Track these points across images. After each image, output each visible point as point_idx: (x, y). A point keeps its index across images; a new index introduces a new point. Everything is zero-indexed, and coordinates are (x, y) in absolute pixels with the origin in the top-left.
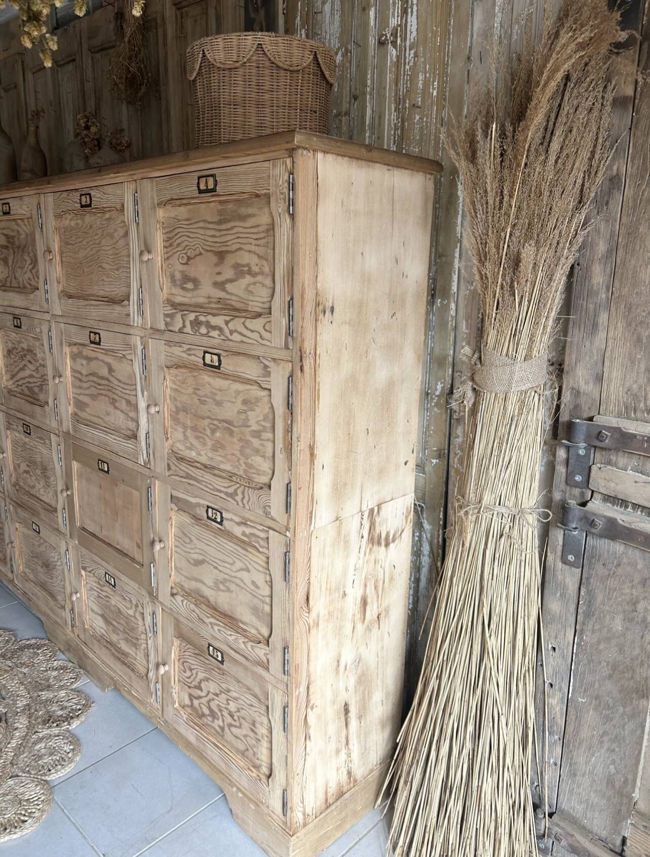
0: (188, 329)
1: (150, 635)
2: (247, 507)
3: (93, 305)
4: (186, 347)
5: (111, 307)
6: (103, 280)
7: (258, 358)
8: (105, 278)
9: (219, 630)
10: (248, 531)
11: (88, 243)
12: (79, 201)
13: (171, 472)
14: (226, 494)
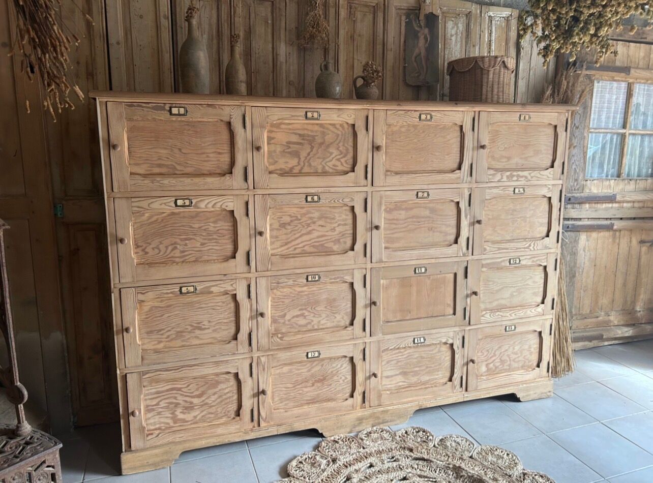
0: (505, 179)
1: (458, 351)
2: (536, 249)
3: (424, 176)
4: (502, 188)
5: (443, 175)
6: (433, 161)
7: (546, 185)
8: (435, 160)
9: (515, 315)
10: (535, 259)
11: (419, 141)
12: (418, 117)
13: (487, 251)
14: (524, 248)
